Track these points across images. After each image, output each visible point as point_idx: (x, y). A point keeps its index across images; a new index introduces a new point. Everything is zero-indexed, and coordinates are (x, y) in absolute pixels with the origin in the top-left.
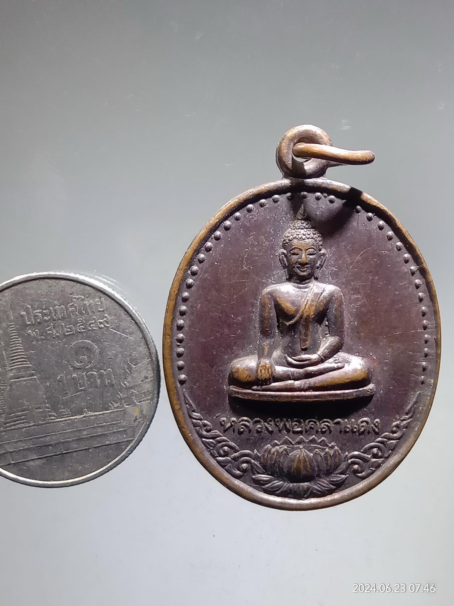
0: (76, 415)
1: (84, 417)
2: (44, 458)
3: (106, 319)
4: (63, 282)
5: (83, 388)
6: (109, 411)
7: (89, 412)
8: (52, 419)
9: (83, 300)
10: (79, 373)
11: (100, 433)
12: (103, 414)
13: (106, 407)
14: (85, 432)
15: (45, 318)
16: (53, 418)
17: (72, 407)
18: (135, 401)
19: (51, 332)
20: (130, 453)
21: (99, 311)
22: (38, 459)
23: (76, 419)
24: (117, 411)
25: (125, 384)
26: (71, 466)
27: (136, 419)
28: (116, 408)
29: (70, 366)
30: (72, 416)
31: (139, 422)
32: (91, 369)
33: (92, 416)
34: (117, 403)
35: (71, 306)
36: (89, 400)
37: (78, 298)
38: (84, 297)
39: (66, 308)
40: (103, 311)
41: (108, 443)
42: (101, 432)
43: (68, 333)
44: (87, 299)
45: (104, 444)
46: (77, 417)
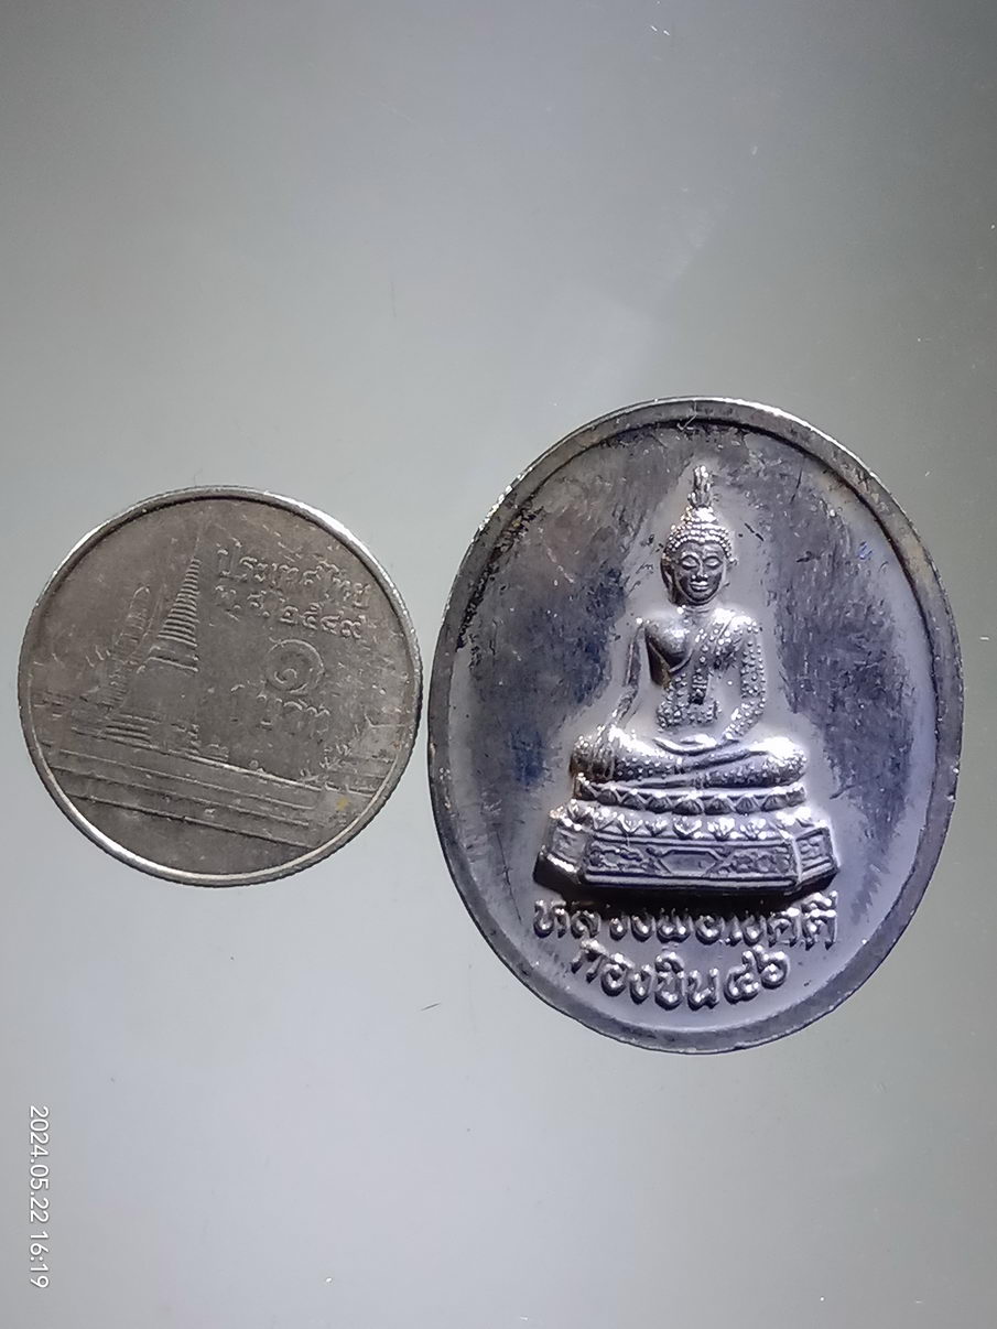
0: (236, 765)
1: (247, 774)
2: (150, 813)
3: (358, 624)
4: (314, 529)
5: (268, 724)
6: (295, 783)
7: (261, 770)
8: (191, 754)
9: (335, 574)
10: (273, 695)
11: (263, 815)
12: (284, 783)
13: (293, 772)
14: (238, 801)
15: (257, 576)
16: (194, 752)
17: (235, 747)
18: (347, 785)
19: (256, 604)
20: (299, 871)
21: (354, 606)
22: (141, 811)
23: (232, 770)
24: (308, 789)
25: (341, 748)
26: (190, 849)
27: (335, 817)
28: (307, 783)
29: (262, 676)
30: (230, 764)
31: (338, 824)
32: (296, 698)
33: (261, 778)
34: (313, 775)
35: (309, 577)
36: (270, 748)
37: (329, 569)
38: (338, 570)
39: (300, 574)
40: (360, 608)
41: (270, 836)
42: (265, 811)
43: (283, 620)
44: (342, 577)
45: (261, 836)
46: (237, 769)
